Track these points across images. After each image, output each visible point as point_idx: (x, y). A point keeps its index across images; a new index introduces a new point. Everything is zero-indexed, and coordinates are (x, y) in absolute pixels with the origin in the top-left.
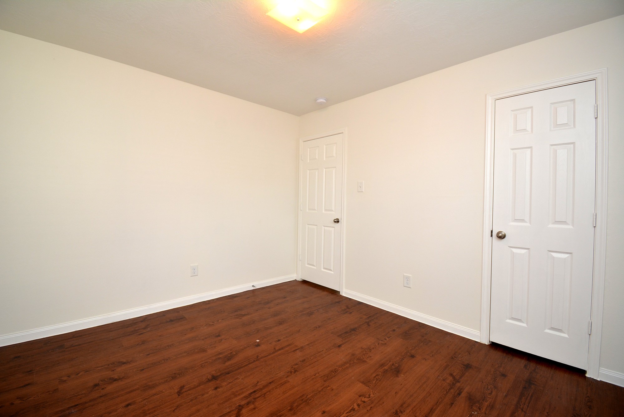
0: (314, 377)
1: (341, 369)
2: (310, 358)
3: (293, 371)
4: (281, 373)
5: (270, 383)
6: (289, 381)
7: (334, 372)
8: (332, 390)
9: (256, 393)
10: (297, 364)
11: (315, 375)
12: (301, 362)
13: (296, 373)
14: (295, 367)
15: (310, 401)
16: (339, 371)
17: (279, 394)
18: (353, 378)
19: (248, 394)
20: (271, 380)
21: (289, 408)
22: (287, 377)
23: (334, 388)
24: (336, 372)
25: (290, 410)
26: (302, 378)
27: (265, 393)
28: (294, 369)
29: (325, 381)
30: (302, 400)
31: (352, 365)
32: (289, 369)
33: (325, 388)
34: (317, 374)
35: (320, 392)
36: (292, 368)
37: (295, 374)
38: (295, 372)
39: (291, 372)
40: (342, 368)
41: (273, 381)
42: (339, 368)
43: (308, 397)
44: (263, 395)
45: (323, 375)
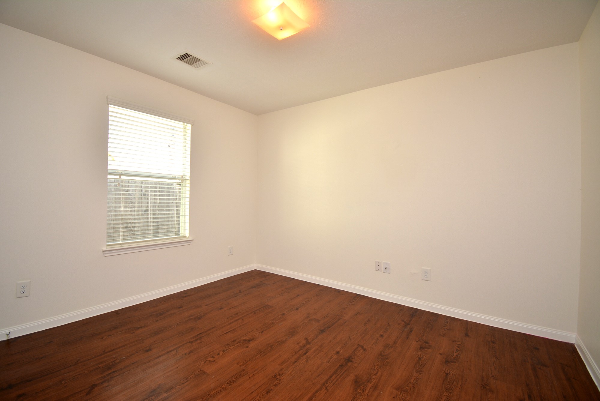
0: (255, 373)
1: (223, 386)
2: (260, 397)
3: (278, 376)
4: (289, 372)
5: (295, 362)
6: (279, 365)
7: (232, 381)
8: (238, 363)
9: (303, 353)
10: (275, 385)
11: (254, 374)
12: (271, 389)
13: (274, 375)
14: (277, 382)
15: (258, 352)
16: (227, 382)
17: (284, 354)
18: (213, 377)
19: (309, 352)
20: (296, 364)
21: (273, 347)
22: (282, 369)
23: (236, 365)
24: (230, 382)
25: (272, 346)
26: (266, 370)
27: (295, 354)
28: (277, 379)
29: (244, 370)
30: (264, 352)
31: (208, 394)
32: (282, 378)
33: (245, 364)
34: (252, 377)
35: (249, 360)
36: (280, 380)
37: (275, 373)
38: (276, 375)
39: (279, 375)
40: (221, 387)
41: (294, 364)
42: (225, 386)
43: (260, 355)
44: (297, 353)
45: (246, 376)
